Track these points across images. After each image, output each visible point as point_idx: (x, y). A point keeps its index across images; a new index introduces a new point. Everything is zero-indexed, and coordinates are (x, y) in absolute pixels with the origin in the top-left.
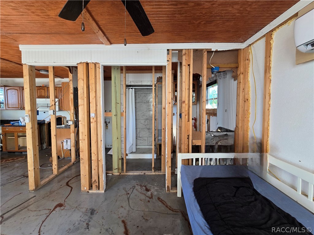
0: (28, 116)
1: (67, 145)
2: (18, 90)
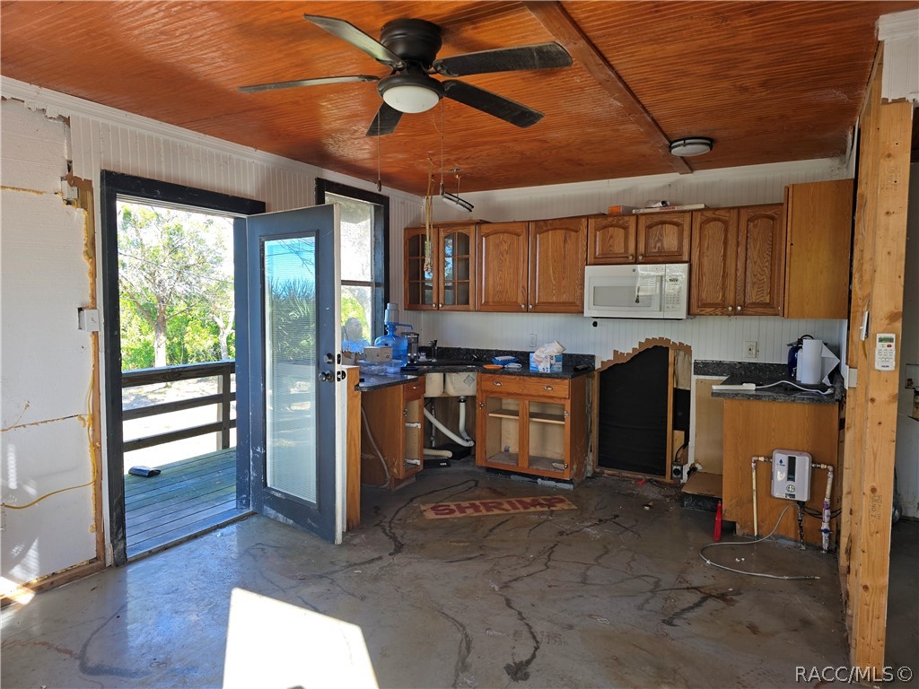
0: (891, 340)
1: (793, 480)
2: (518, 235)
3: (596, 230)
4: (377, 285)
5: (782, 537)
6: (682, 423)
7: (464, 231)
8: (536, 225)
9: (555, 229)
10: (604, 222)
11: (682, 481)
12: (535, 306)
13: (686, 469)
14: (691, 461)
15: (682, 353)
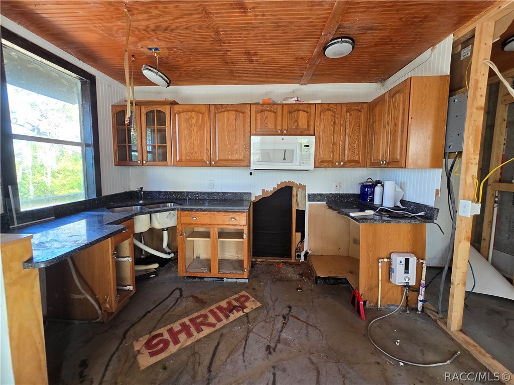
1: (408, 273)
2: (203, 114)
3: (257, 112)
4: (87, 145)
5: (393, 305)
6: (301, 228)
7: (161, 108)
8: (215, 107)
9: (229, 111)
10: (262, 108)
11: (301, 261)
12: (216, 162)
13: (303, 254)
14: (306, 248)
15: (300, 190)
